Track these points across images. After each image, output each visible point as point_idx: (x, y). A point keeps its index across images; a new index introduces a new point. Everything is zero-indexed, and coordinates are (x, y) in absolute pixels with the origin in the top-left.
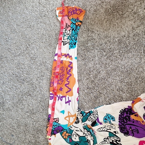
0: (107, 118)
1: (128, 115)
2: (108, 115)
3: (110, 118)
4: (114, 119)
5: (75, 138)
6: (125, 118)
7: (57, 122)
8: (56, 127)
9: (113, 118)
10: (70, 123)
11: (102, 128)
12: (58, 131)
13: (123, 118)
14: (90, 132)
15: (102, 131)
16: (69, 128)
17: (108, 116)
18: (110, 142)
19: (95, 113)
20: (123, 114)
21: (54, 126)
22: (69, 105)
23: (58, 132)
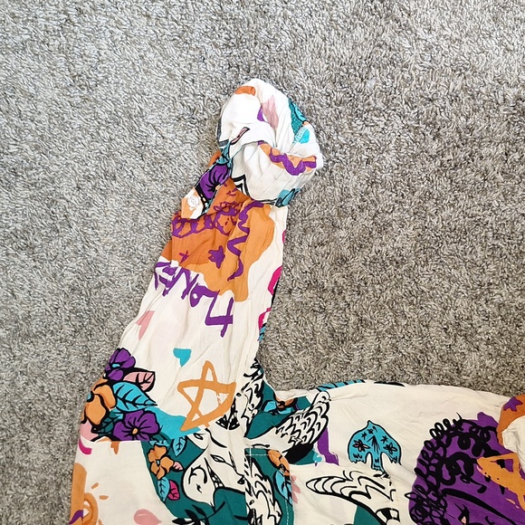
0: (367, 442)
1: (468, 452)
2: (372, 428)
3: (381, 445)
4: (395, 454)
5: (199, 487)
6: (451, 462)
8: (132, 408)
9: (393, 450)
10: (196, 417)
11: (331, 478)
12: (135, 431)
13: (443, 460)
14: (274, 485)
15: (326, 493)
16: (187, 438)
17: (371, 432)
19: (318, 411)
20: (444, 440)
21: (124, 400)
22: (222, 335)
23: (134, 437)
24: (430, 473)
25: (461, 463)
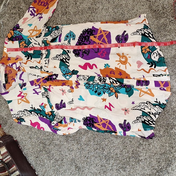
0: (69, 36)
1: (89, 35)
2: (71, 32)
3: (72, 35)
4: (74, 37)
6: (85, 38)
7: (20, 31)
8: (17, 35)
9: (74, 36)
10: (31, 36)
12: (17, 39)
13: (84, 37)
16: (29, 40)
17: (70, 33)
18: (60, 59)
19: (60, 30)
20: (84, 33)
23: (17, 40)
24: (81, 40)
25: (87, 37)
